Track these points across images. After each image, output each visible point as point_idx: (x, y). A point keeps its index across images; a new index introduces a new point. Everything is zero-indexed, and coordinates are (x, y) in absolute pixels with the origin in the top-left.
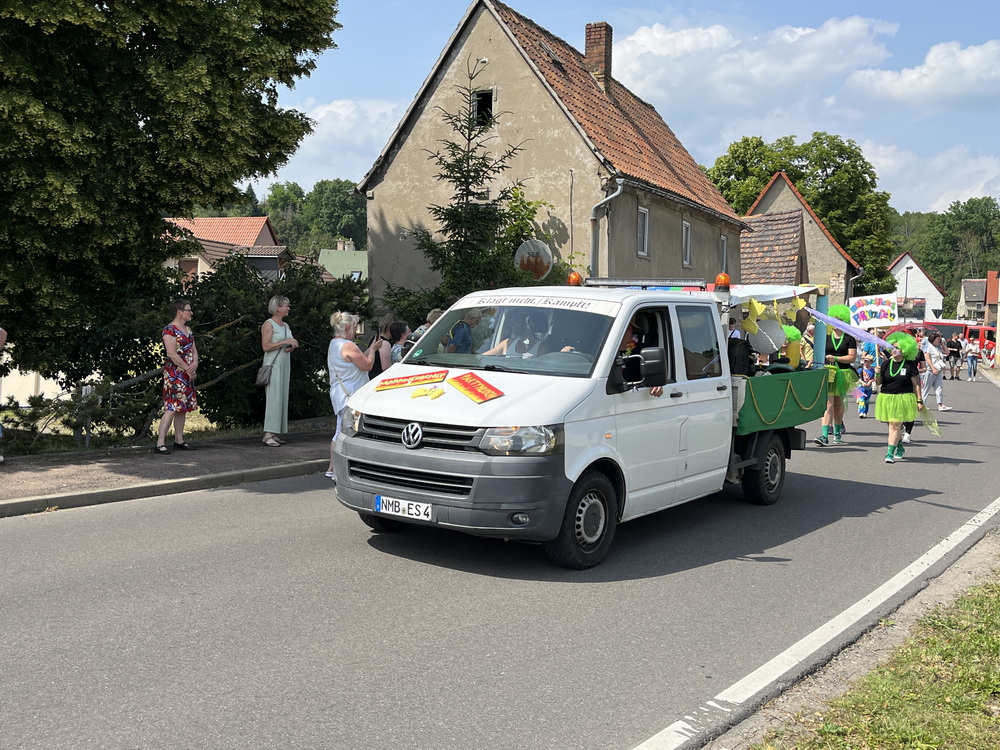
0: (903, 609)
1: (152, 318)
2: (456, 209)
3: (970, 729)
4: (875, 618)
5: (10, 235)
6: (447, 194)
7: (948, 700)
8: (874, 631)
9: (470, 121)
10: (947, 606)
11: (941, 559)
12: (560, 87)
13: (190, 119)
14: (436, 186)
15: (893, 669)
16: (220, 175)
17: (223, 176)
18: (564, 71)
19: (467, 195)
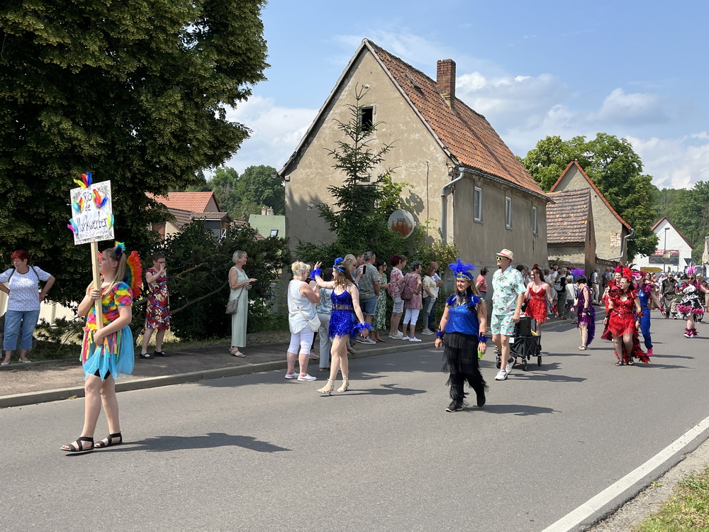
0: (667, 475)
2: (347, 189)
4: (648, 480)
5: (45, 209)
6: (341, 178)
8: (648, 490)
9: (357, 128)
10: (699, 473)
11: (694, 440)
12: (420, 104)
13: (168, 130)
14: (334, 172)
15: (661, 517)
16: (187, 167)
17: (190, 169)
18: (422, 93)
19: (355, 179)
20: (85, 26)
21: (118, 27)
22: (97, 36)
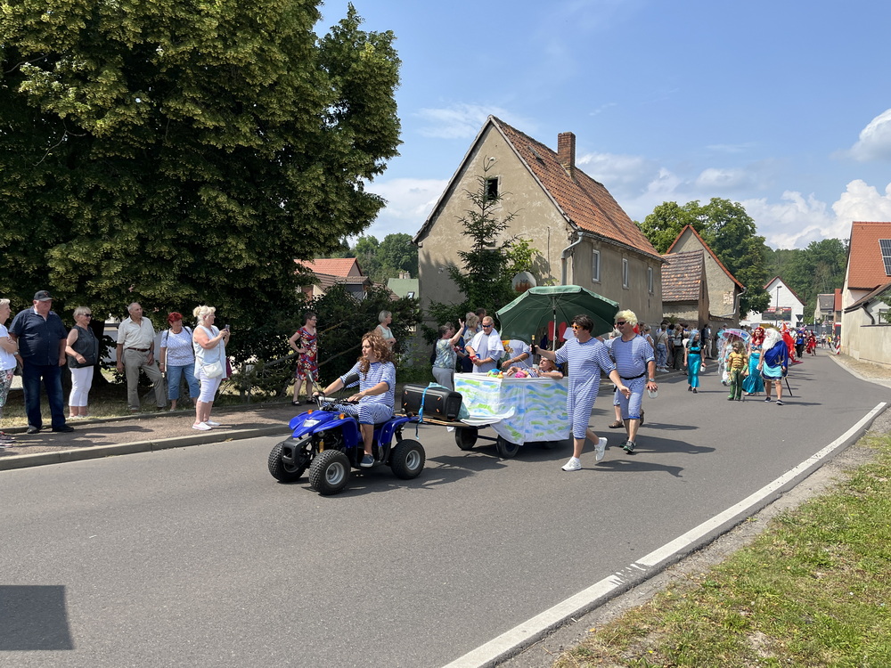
0: (763, 511)
1: (287, 323)
2: (475, 254)
3: (802, 586)
4: (744, 516)
5: (206, 274)
6: (469, 244)
7: (789, 568)
8: (743, 525)
9: (484, 197)
10: (793, 510)
11: (792, 480)
12: (542, 174)
13: (312, 202)
14: (463, 238)
15: (753, 549)
16: (330, 235)
17: (331, 236)
18: (544, 164)
19: (482, 245)
20: (238, 110)
21: (266, 110)
22: (248, 119)
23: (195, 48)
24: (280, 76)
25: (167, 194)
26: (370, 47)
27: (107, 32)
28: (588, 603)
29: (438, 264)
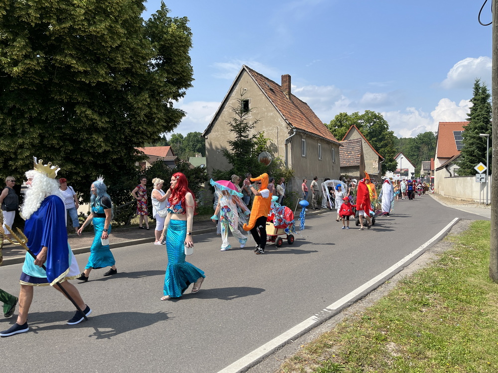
0: (394, 277)
1: (130, 183)
2: (237, 142)
3: (414, 317)
4: (384, 280)
5: (81, 156)
6: (234, 136)
7: (407, 307)
8: (383, 285)
9: (241, 110)
10: (409, 276)
11: (409, 260)
12: (273, 98)
13: (143, 113)
15: (389, 297)
17: (154, 133)
18: (274, 92)
19: (241, 137)
20: (98, 61)
21: (114, 61)
22: (104, 66)
23: (71, 25)
24: (122, 42)
25: (56, 109)
26: (174, 26)
27: (19, 17)
28: (300, 331)
29: (217, 148)
